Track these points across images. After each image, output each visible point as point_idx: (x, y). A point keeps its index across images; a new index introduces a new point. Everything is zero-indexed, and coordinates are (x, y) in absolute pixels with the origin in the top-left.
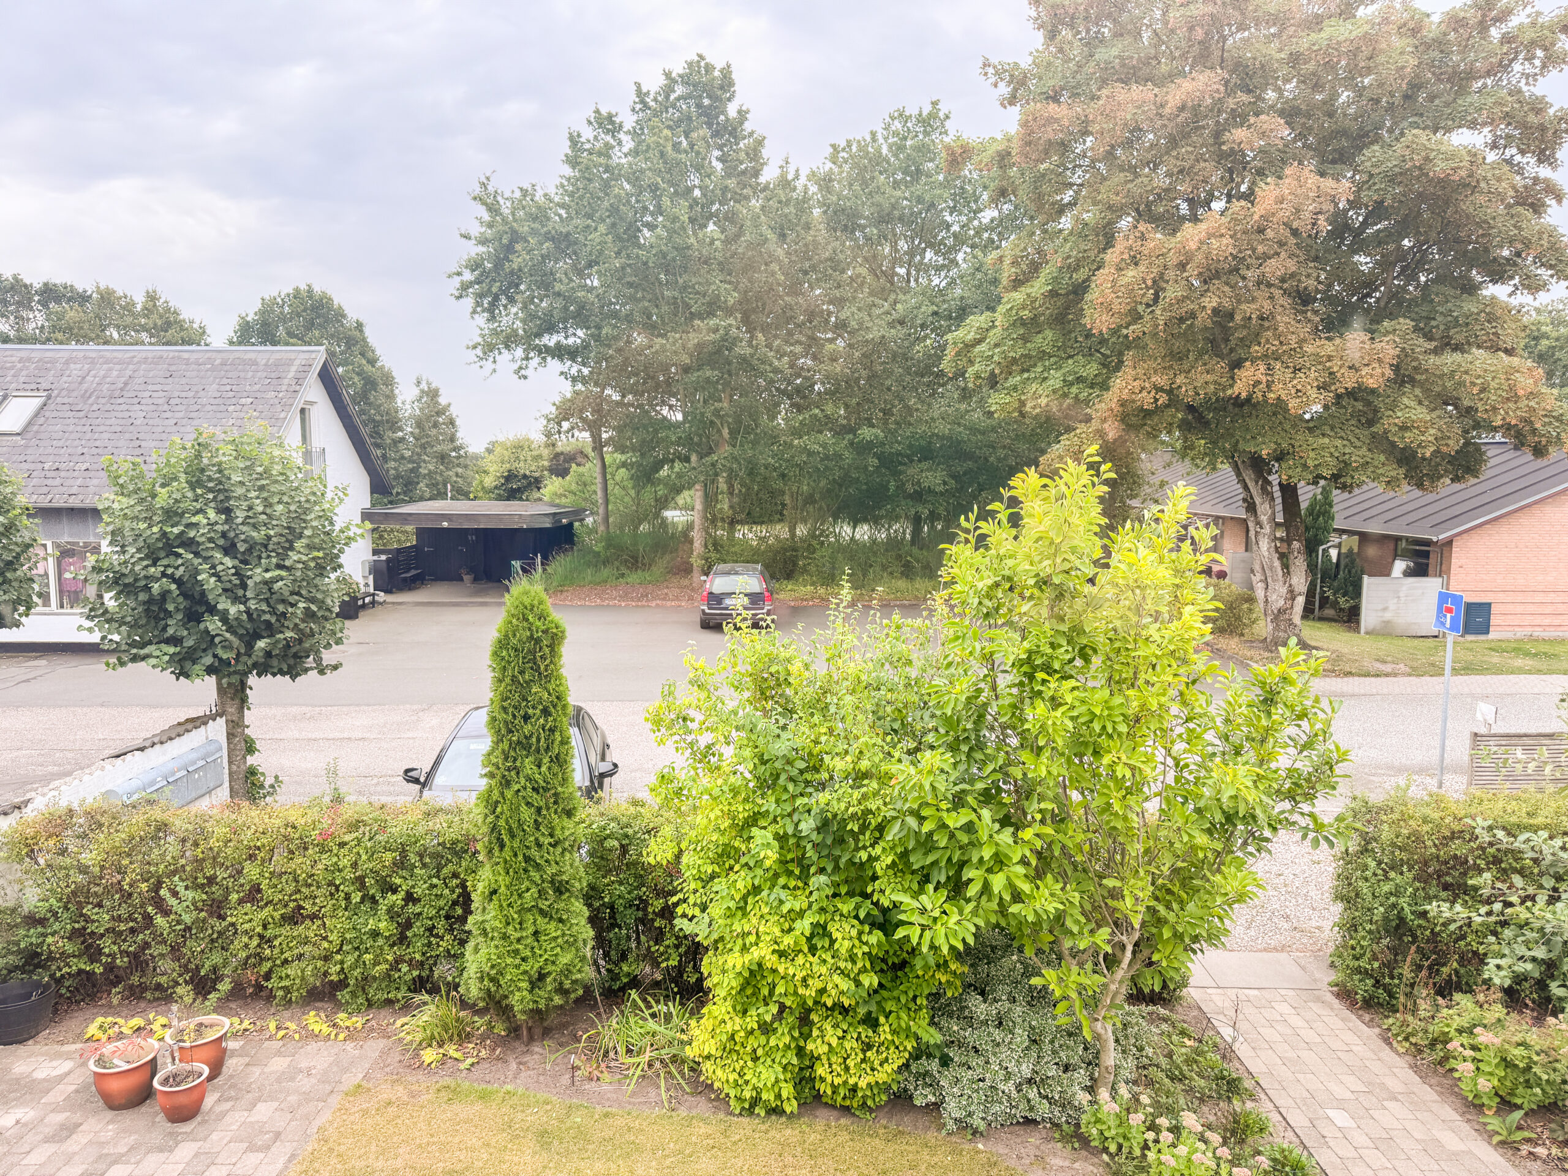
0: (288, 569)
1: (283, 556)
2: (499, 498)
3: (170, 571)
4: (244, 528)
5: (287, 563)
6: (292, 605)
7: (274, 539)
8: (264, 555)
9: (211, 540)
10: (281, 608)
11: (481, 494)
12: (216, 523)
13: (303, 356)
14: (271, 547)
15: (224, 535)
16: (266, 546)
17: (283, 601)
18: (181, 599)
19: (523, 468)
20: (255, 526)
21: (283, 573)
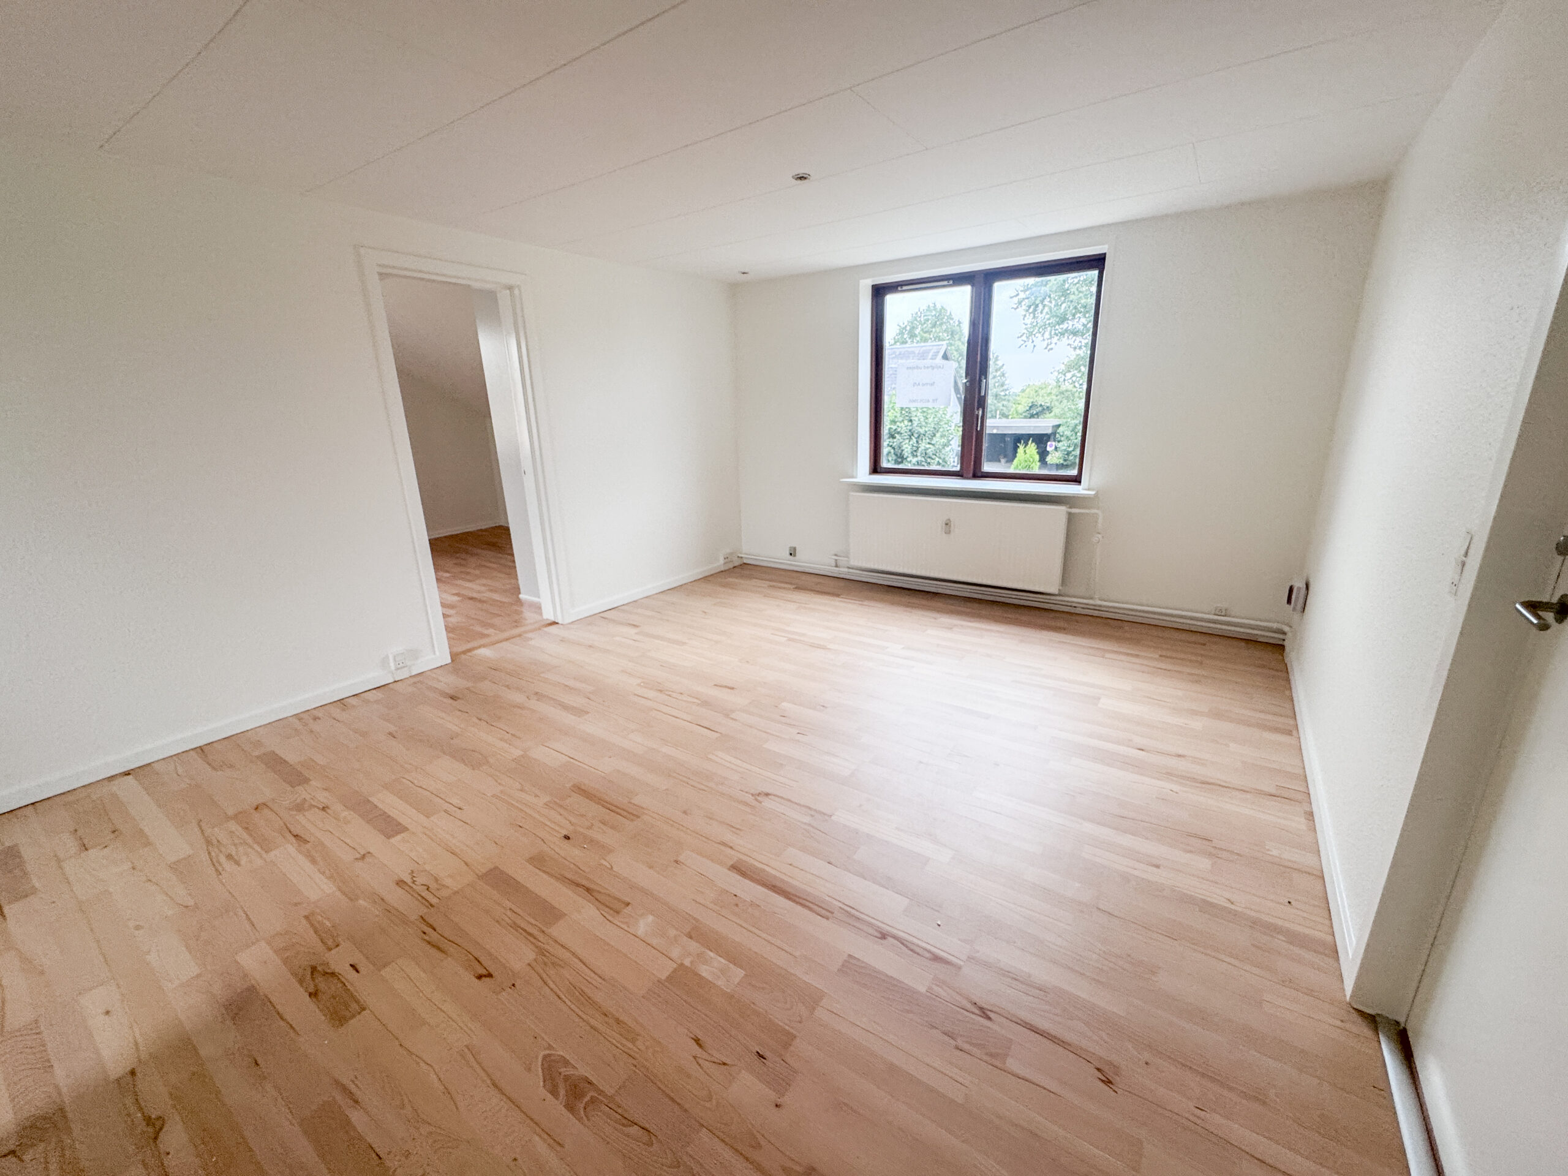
0: (933, 445)
1: (931, 439)
2: (1025, 417)
3: (891, 444)
4: (917, 428)
5: (933, 442)
6: (933, 459)
7: (928, 433)
8: (924, 439)
9: (906, 432)
10: (929, 460)
11: (1015, 416)
12: (908, 426)
13: (935, 347)
14: (927, 435)
15: (910, 430)
16: (924, 435)
17: (929, 457)
18: (893, 456)
19: (1040, 401)
20: (921, 427)
21: (931, 446)
